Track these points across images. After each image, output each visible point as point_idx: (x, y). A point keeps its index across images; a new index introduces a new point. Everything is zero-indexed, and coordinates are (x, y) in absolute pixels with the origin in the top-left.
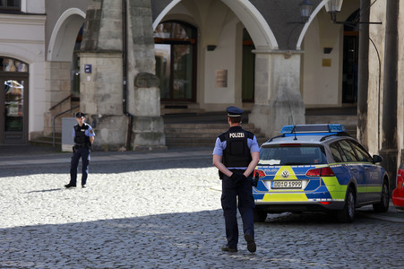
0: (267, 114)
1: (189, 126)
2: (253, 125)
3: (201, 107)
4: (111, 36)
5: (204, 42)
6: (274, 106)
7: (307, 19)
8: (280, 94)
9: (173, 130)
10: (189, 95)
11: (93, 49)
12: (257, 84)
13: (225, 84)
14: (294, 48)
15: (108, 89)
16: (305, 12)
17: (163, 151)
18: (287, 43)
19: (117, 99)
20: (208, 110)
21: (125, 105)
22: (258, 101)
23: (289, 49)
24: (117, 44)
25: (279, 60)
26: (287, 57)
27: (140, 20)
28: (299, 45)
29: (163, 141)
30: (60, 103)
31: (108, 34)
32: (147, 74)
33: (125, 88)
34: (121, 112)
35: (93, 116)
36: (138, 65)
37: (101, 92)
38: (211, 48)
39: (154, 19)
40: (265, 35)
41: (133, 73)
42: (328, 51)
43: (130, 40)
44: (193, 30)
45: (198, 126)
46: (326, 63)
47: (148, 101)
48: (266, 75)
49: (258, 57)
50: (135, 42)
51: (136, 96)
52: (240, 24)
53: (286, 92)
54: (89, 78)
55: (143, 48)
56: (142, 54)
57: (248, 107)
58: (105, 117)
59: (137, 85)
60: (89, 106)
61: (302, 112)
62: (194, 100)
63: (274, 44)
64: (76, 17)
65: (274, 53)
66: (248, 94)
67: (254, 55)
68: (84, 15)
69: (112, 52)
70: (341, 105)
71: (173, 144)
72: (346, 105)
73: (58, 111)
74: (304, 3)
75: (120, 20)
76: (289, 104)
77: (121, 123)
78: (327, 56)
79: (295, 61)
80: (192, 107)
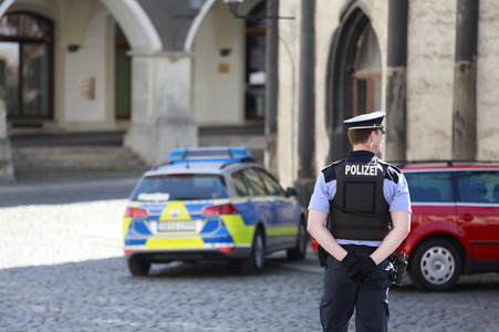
0: (148, 133)
1: (45, 150)
2: (130, 149)
3: (61, 125)
5: (63, 42)
6: (157, 124)
7: (196, 12)
8: (164, 109)
9: (23, 157)
10: (45, 110)
12: (134, 96)
13: (91, 94)
14: (182, 49)
17: (10, 183)
18: (173, 43)
20: (70, 129)
22: (136, 117)
25: (163, 64)
26: (173, 60)
28: (188, 45)
29: (10, 170)
38: (74, 48)
40: (144, 33)
42: (225, 53)
44: (48, 24)
45: (57, 150)
46: (224, 69)
48: (146, 85)
52: (111, 17)
53: (173, 106)
57: (122, 125)
61: (193, 133)
62: (51, 116)
63: (155, 43)
66: (123, 110)
67: (130, 58)
70: (242, 123)
71: (25, 173)
72: (251, 123)
76: (177, 121)
78: (225, 60)
79: (184, 66)
80: (48, 127)
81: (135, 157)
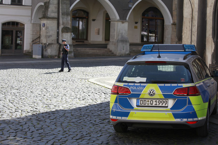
0: (115, 45)
1: (84, 49)
2: (109, 49)
3: (89, 42)
4: (53, 12)
5: (91, 18)
6: (117, 42)
7: (131, 8)
8: (120, 37)
9: (77, 50)
10: (85, 38)
11: (45, 17)
12: (111, 33)
13: (99, 34)
14: (126, 19)
15: (51, 33)
16: (130, 6)
17: (73, 59)
18: (123, 18)
19: (54, 37)
20: (92, 43)
21: (58, 40)
22: (111, 40)
23: (124, 20)
24: (56, 15)
25: (120, 24)
26: (123, 23)
27: (65, 6)
28: (127, 18)
29: (73, 54)
30: (36, 39)
31: (52, 11)
32: (67, 27)
33: (58, 33)
34: (56, 42)
35: (45, 44)
36: (63, 24)
37: (48, 34)
38: (94, 20)
39: (71, 6)
40: (115, 14)
41: (61, 27)
42: (136, 23)
43: (61, 14)
44: (87, 13)
45: (87, 49)
46: (136, 27)
47: (67, 38)
48: (115, 30)
49: (111, 22)
50: (62, 14)
51: (62, 36)
52: (106, 11)
53: (122, 37)
54: (44, 29)
55: (65, 17)
56: (65, 19)
57: (107, 42)
58: (49, 44)
59: (63, 32)
60: (44, 40)
61: (128, 45)
62: (87, 39)
63: (118, 18)
64: (41, 6)
65: (118, 21)
66: (107, 38)
67: (110, 22)
68: (43, 4)
69: (53, 18)
70: (140, 43)
71: (76, 56)
72: (143, 43)
73: (35, 42)
74: (130, 2)
75: (57, 6)
76: (123, 41)
77: (56, 47)
78: (136, 25)
79: (126, 25)
80: (86, 42)
81: (111, 51)
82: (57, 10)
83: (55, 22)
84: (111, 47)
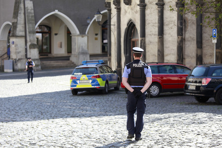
0: (76, 57)
1: (49, 62)
2: (71, 61)
3: (53, 55)
4: (21, 31)
5: (53, 32)
6: (79, 54)
7: (89, 24)
8: (80, 50)
9: (43, 63)
10: (49, 51)
11: (14, 36)
12: (72, 47)
13: (61, 47)
14: (85, 34)
15: (20, 49)
16: (88, 21)
17: (40, 71)
18: (82, 32)
19: (23, 53)
20: (55, 56)
21: (26, 55)
22: (73, 53)
23: (83, 34)
24: (23, 34)
25: (80, 38)
26: (83, 37)
27: (31, 25)
28: (86, 33)
29: (40, 67)
30: (3, 55)
31: (20, 30)
32: (34, 44)
33: (26, 49)
34: (25, 57)
35: (15, 59)
36: (30, 41)
37: (18, 51)
38: (56, 34)
39: (36, 24)
40: (75, 30)
41: (29, 44)
42: (96, 35)
43: (27, 32)
44: (49, 28)
45: (52, 62)
46: (96, 39)
47: (34, 53)
48: (76, 44)
49: (72, 37)
50: (29, 33)
51: (30, 52)
52: (66, 26)
53: (83, 49)
54: (13, 46)
55: (32, 35)
56: (32, 37)
57: (69, 55)
58: (19, 59)
59: (30, 48)
60: (13, 56)
61: (88, 56)
62: (50, 52)
63: (78, 32)
64: (8, 25)
65: (78, 36)
66: (69, 50)
67: (71, 37)
68: (11, 24)
69: (21, 36)
70: (101, 53)
71: (44, 68)
72: (104, 53)
73: (2, 58)
74: (88, 18)
75: (24, 26)
76: (84, 53)
77: (25, 62)
78: (96, 37)
79: (85, 38)
80: (50, 55)
81: (73, 63)
82: (24, 29)
83: (23, 40)
84: (73, 59)
